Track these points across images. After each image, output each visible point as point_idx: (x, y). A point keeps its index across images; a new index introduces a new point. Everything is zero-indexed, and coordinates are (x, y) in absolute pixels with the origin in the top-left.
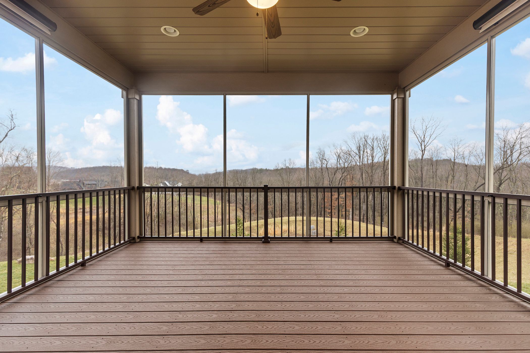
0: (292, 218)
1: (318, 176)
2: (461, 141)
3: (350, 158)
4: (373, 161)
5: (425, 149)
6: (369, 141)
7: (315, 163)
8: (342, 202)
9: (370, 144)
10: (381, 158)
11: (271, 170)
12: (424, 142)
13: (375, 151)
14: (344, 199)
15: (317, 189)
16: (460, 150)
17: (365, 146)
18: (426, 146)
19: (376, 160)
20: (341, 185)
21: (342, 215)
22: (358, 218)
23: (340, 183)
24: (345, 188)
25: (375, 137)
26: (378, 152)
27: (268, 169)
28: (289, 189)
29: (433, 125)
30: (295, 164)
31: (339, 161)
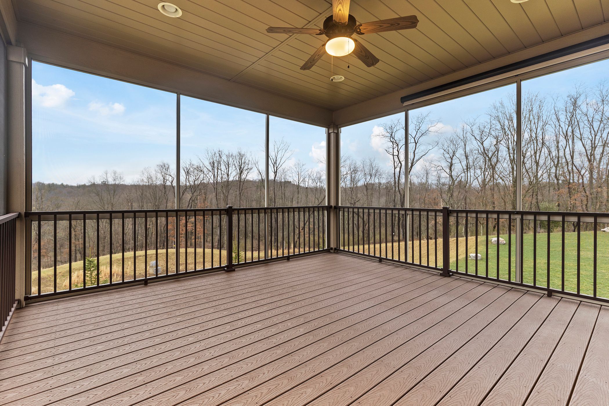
0: (140, 253)
1: (158, 195)
2: (303, 165)
3: (202, 175)
4: (228, 179)
5: (277, 171)
6: (224, 158)
7: (154, 179)
8: (190, 227)
9: (226, 160)
10: (235, 177)
11: (72, 187)
12: (276, 164)
13: (230, 168)
14: (194, 224)
15: (157, 213)
16: (302, 174)
17: (219, 163)
18: (278, 168)
19: (231, 179)
20: (191, 208)
21: (191, 245)
22: (211, 245)
23: (190, 205)
24: (195, 211)
25: (230, 154)
26: (233, 170)
27: (66, 185)
28: (111, 214)
29: (283, 148)
30: (124, 179)
31: (187, 178)
